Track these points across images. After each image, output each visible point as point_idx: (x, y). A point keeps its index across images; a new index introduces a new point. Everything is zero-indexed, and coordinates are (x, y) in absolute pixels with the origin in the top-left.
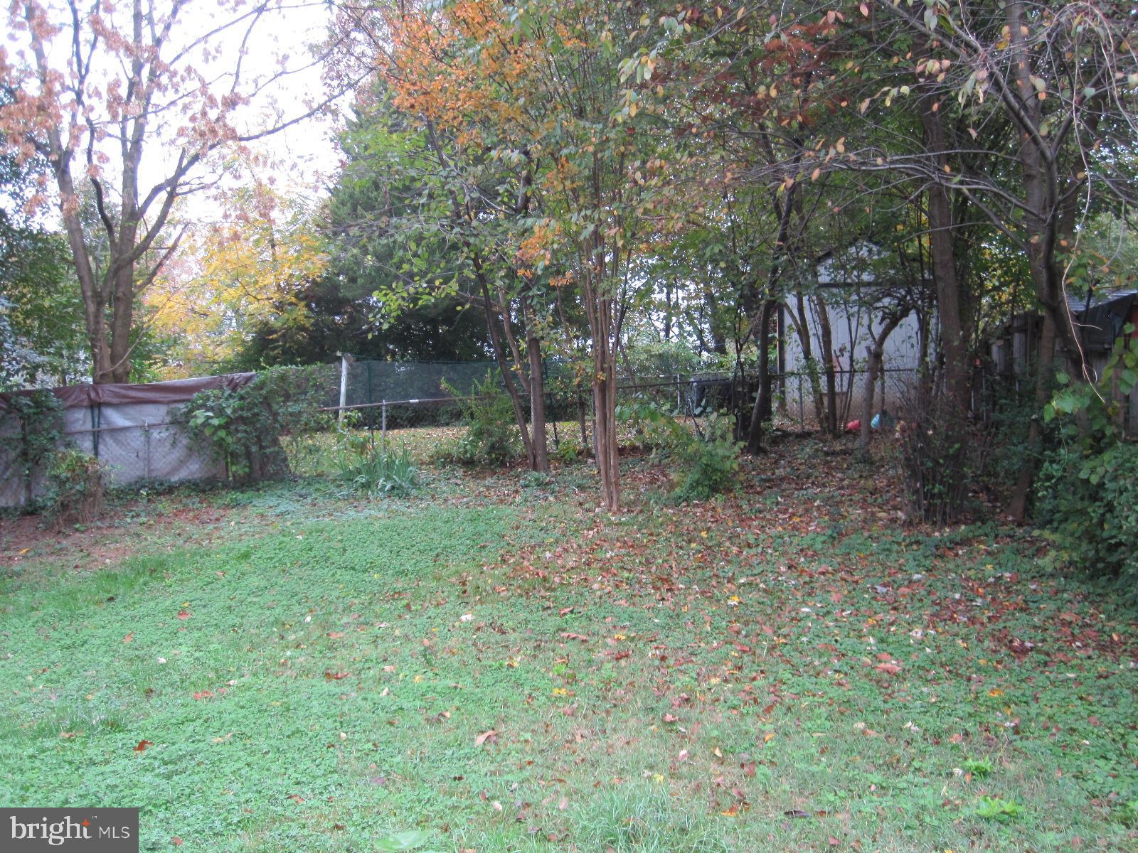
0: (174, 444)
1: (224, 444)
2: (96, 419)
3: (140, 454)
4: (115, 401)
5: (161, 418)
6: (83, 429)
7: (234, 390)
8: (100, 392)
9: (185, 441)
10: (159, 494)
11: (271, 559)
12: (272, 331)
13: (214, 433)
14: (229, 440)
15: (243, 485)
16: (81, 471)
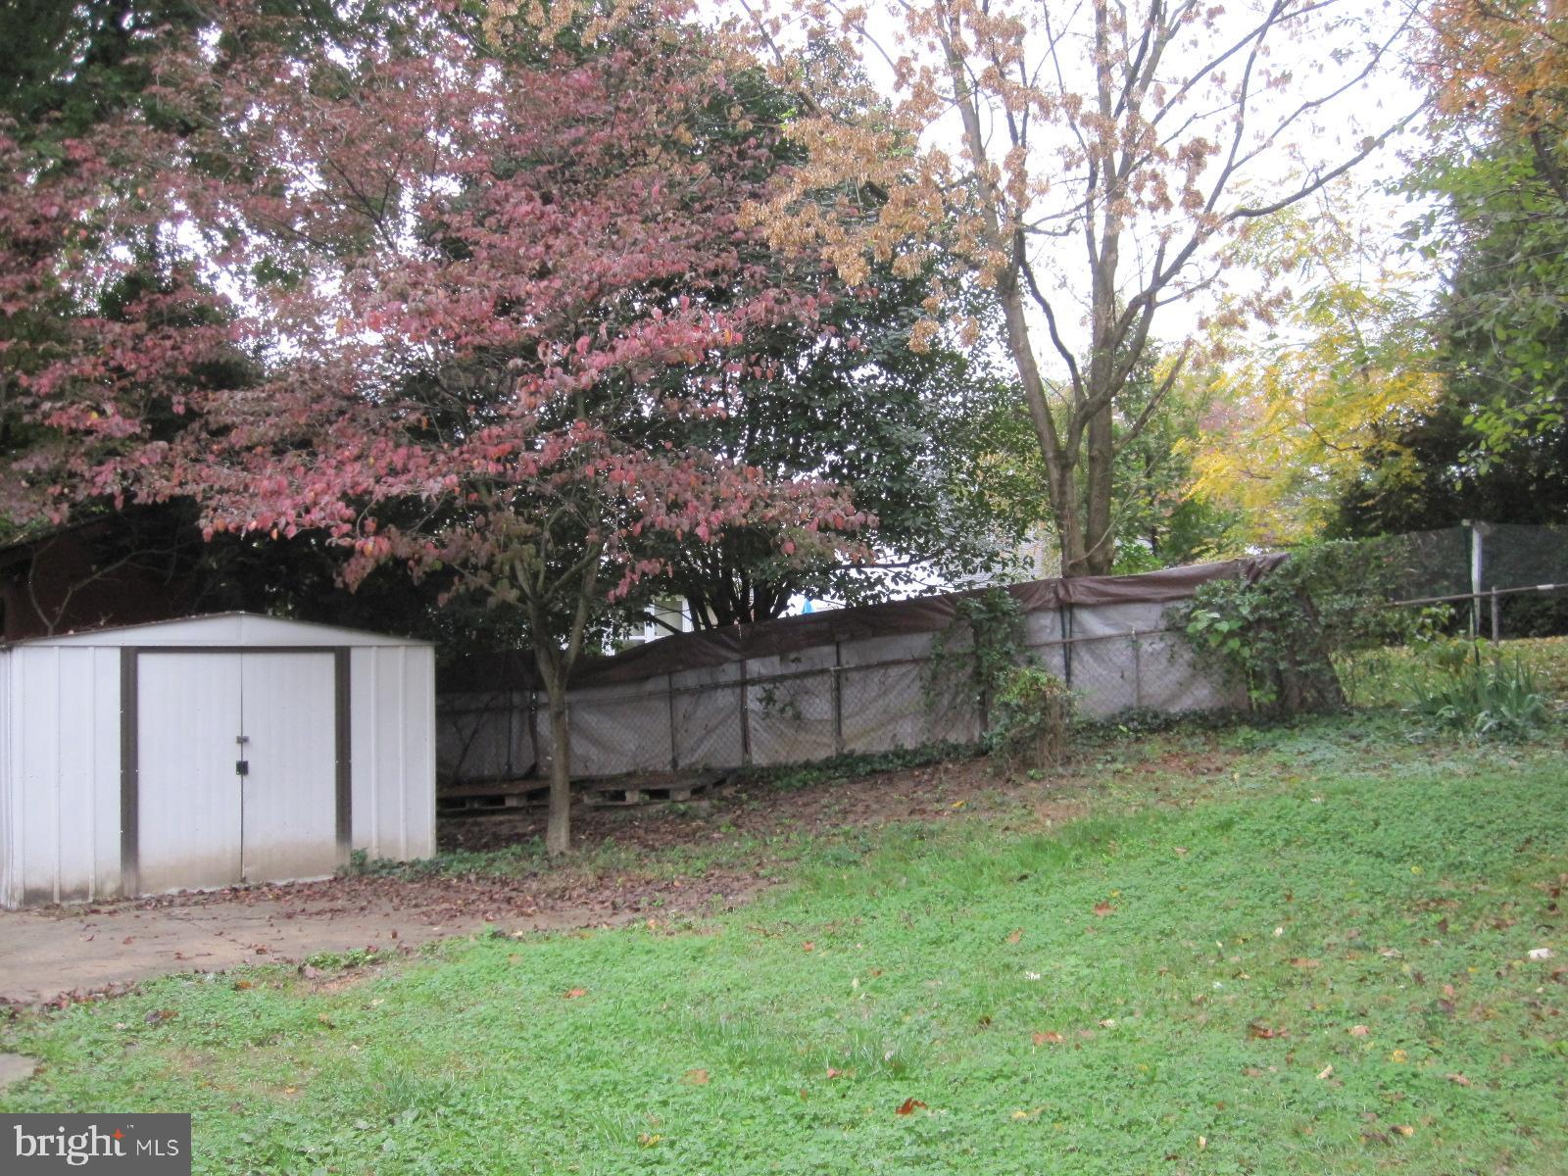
0: (1172, 659)
1: (1239, 659)
2: (1068, 627)
3: (1126, 674)
4: (1091, 600)
5: (1153, 623)
6: (1051, 639)
7: (1255, 579)
8: (1071, 588)
9: (1188, 656)
10: (1152, 731)
11: (1260, 832)
12: (1366, 496)
13: (1222, 644)
14: (1246, 652)
15: (1271, 718)
16: (1038, 699)
